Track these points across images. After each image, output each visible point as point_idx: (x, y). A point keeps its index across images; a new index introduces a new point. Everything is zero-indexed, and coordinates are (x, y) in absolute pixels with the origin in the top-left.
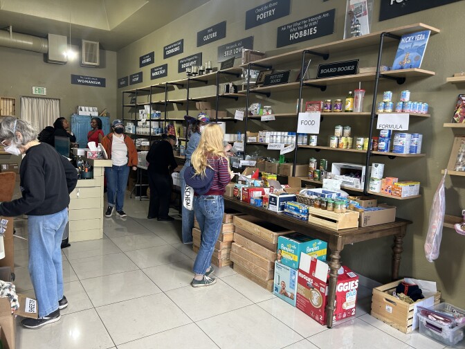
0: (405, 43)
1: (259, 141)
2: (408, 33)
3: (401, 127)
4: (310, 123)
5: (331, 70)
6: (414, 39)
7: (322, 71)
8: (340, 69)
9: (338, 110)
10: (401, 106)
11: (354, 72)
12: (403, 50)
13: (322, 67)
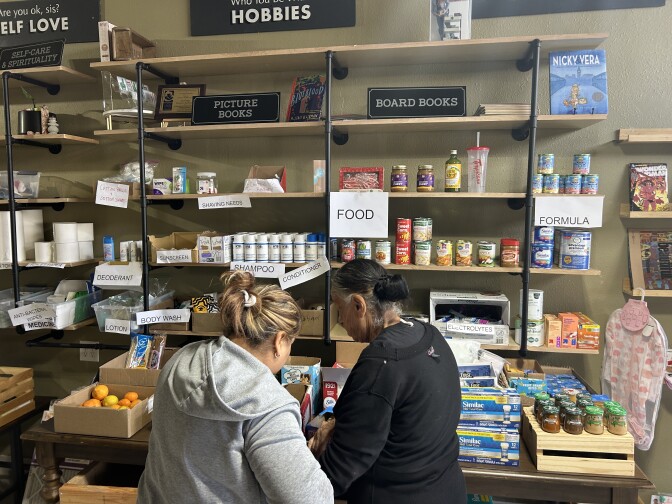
0: (560, 66)
1: (203, 261)
2: (565, 50)
3: (586, 220)
4: (360, 214)
5: (403, 102)
6: (579, 61)
7: (380, 103)
8: (423, 102)
9: (430, 188)
10: (579, 182)
11: (459, 110)
12: (564, 80)
13: (374, 95)
